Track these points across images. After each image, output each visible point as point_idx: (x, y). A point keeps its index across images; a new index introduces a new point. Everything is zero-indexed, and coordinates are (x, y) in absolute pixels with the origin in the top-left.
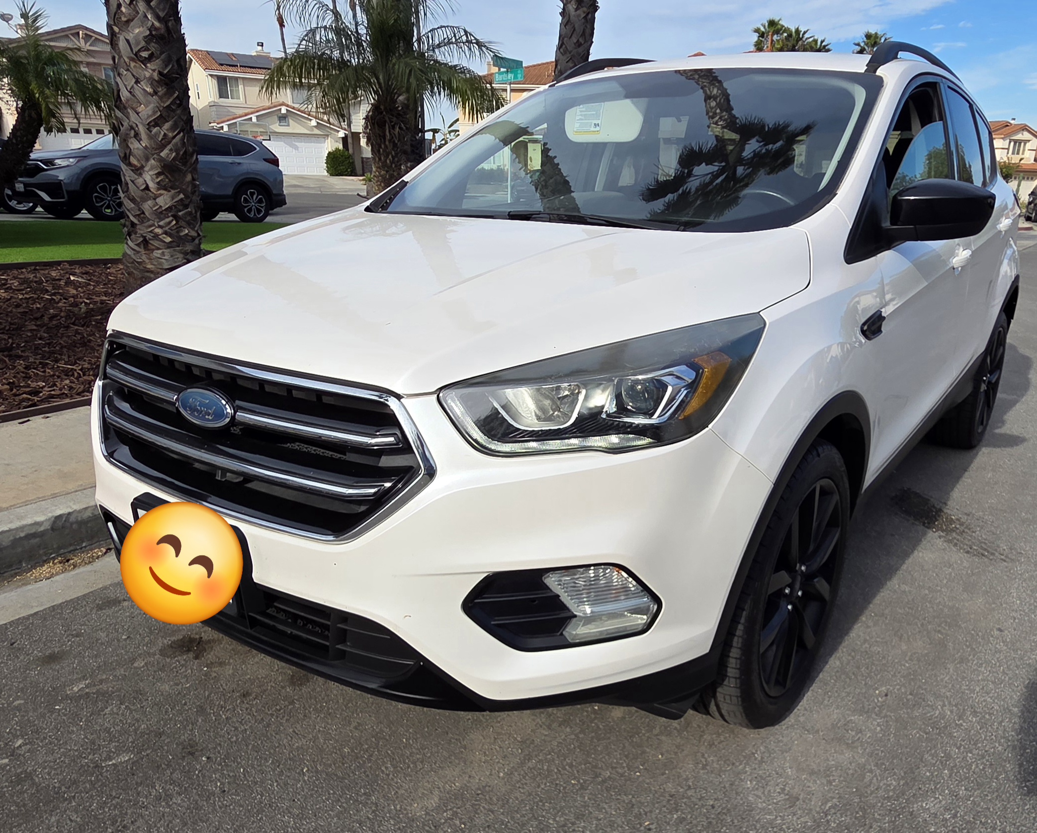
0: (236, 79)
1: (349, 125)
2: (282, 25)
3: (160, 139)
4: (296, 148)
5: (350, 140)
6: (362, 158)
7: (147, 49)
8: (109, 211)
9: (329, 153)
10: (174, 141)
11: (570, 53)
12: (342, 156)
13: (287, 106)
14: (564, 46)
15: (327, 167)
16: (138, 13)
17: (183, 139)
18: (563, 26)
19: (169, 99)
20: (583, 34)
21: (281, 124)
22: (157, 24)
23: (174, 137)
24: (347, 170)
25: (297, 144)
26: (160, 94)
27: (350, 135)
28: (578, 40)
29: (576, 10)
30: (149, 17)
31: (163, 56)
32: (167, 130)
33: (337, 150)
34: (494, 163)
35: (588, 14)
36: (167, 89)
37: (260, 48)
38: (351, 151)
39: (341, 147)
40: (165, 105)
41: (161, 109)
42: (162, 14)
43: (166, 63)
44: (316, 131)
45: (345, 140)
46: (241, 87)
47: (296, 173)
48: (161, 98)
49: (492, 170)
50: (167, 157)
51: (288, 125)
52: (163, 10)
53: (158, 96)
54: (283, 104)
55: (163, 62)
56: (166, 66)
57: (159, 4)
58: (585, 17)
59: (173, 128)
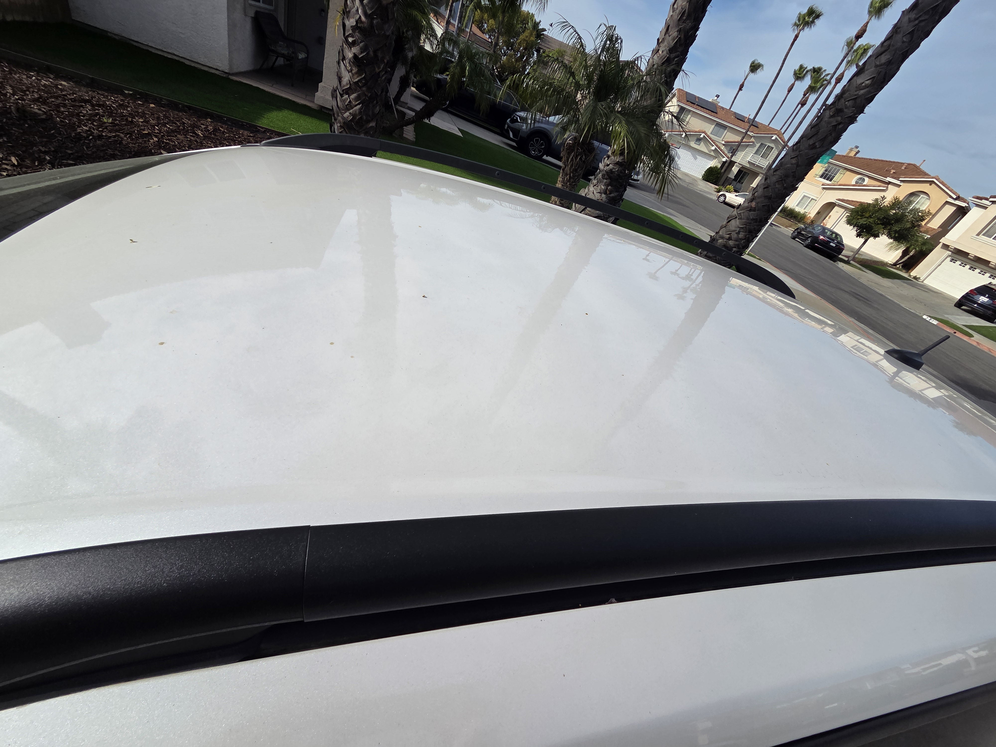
0: (690, 111)
1: (732, 156)
2: (740, 89)
3: (346, 104)
4: (696, 158)
5: (726, 165)
6: (728, 177)
7: (353, 37)
8: (533, 152)
9: (710, 168)
10: (355, 108)
11: (799, 152)
12: (716, 171)
13: (706, 134)
14: (799, 145)
15: (704, 174)
16: (354, 7)
17: (361, 109)
18: (810, 127)
19: (358, 77)
20: (823, 140)
21: (696, 143)
22: (363, 18)
23: (356, 106)
24: (713, 180)
25: (697, 156)
26: (353, 72)
27: (728, 162)
28: (814, 144)
29: (831, 117)
30: (360, 11)
31: (361, 45)
32: (352, 99)
33: (716, 167)
34: (804, 209)
35: (839, 124)
36: (358, 69)
37: (716, 98)
38: (723, 170)
39: (719, 166)
40: (354, 81)
41: (352, 83)
42: (369, 12)
43: (362, 50)
44: (712, 153)
45: (724, 163)
46: (689, 116)
47: (686, 171)
48: (353, 75)
49: (799, 212)
50: (348, 117)
51: (699, 145)
52: (371, 9)
53: (352, 73)
54: (704, 132)
55: (361, 49)
56: (362, 53)
57: (369, 3)
58: (835, 126)
59: (356, 99)
